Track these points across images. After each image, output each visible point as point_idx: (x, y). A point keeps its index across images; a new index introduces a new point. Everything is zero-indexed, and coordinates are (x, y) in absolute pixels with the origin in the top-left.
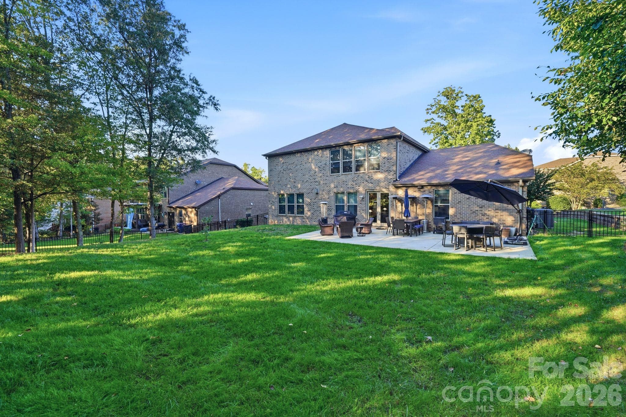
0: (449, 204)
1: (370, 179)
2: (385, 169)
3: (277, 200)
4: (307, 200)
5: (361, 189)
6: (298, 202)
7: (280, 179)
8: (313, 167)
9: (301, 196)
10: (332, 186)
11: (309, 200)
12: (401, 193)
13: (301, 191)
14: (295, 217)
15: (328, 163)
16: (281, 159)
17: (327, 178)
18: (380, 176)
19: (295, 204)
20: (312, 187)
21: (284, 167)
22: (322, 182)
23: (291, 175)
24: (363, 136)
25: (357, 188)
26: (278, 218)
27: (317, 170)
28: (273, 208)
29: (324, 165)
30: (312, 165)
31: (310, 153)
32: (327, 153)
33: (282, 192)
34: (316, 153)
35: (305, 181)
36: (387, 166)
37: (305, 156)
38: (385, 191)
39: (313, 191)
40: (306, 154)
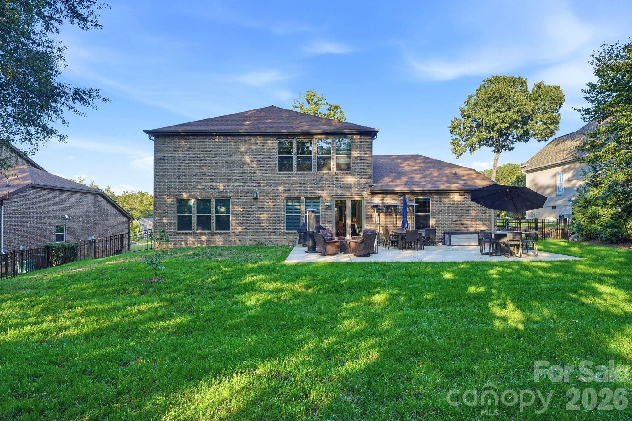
0: (430, 214)
1: (337, 182)
2: (358, 170)
3: (176, 208)
4: (236, 208)
5: (325, 195)
6: (217, 212)
7: (180, 174)
8: (248, 160)
9: (224, 201)
10: (281, 189)
11: (240, 209)
12: (377, 200)
13: (225, 195)
14: (213, 234)
15: (274, 157)
16: (183, 143)
17: (273, 177)
18: (350, 180)
19: (213, 215)
20: (246, 189)
21: (192, 155)
22: (263, 184)
23: (204, 169)
24: (326, 128)
25: (320, 192)
26: (177, 238)
27: (254, 164)
28: (165, 221)
29: (268, 159)
30: (246, 157)
31: (243, 139)
32: (272, 143)
33: (185, 196)
34: (253, 140)
35: (234, 179)
36: (360, 167)
37: (233, 143)
38: (357, 198)
39: (248, 195)
40: (236, 139)
